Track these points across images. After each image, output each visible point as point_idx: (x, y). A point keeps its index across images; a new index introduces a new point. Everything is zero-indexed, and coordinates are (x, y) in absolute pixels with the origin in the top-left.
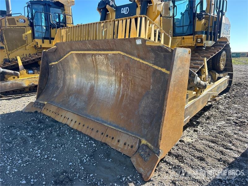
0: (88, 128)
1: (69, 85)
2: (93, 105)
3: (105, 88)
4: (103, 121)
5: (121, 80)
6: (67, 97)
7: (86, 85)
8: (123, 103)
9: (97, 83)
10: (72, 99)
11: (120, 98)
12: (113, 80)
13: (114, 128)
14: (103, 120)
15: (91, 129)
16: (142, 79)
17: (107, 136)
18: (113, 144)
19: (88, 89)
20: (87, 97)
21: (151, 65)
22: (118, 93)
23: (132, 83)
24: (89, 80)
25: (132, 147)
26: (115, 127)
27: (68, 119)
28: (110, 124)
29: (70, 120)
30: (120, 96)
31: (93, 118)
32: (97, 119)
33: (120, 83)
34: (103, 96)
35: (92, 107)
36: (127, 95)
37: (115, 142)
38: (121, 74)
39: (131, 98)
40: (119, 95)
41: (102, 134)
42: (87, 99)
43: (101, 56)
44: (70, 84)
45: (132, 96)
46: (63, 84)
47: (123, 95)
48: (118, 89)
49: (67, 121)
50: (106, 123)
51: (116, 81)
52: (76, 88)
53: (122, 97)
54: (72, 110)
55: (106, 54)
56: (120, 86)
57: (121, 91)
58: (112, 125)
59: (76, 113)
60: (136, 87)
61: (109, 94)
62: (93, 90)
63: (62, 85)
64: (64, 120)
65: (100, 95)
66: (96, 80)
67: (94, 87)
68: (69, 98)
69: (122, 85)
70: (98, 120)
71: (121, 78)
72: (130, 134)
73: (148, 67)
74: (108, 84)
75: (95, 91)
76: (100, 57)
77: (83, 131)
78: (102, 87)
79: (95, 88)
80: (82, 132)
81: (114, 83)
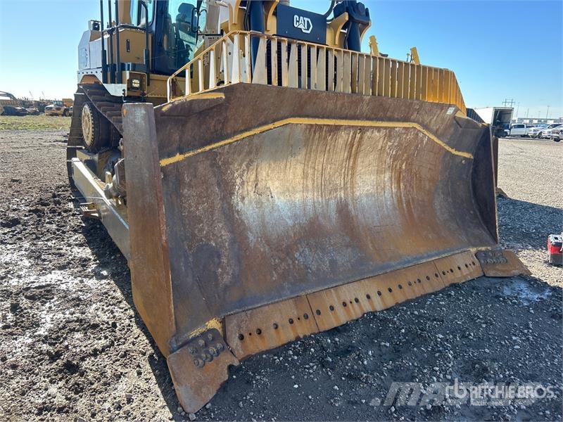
0: (410, 284)
1: (263, 225)
2: (372, 243)
3: (373, 199)
4: (418, 259)
5: (400, 177)
6: (282, 260)
7: (323, 206)
8: (415, 215)
9: (353, 193)
10: (306, 256)
11: (406, 209)
12: (386, 179)
13: (437, 258)
14: (415, 257)
15: (417, 282)
16: (430, 169)
17: (444, 273)
18: (458, 277)
19: (334, 215)
20: (344, 234)
21: (443, 145)
22: (400, 201)
23: (416, 177)
24: (330, 193)
25: (474, 264)
26: (437, 255)
27: (357, 300)
28: (429, 256)
29: (363, 299)
30: (405, 205)
31: (399, 264)
32: (406, 263)
33: (399, 183)
34: (375, 216)
35: (373, 246)
36: (413, 199)
37: (458, 274)
38: (401, 165)
39: (420, 203)
40: (402, 204)
41: (436, 275)
42: (348, 239)
43: (379, 131)
44: (263, 221)
45: (420, 199)
46: (232, 232)
47: (408, 203)
48: (396, 195)
49: (360, 307)
50: (422, 258)
51: (391, 180)
52: (294, 226)
53: (407, 206)
54: (340, 280)
55: (389, 127)
56: (400, 187)
57: (402, 195)
58: (432, 256)
59: (359, 278)
60: (422, 182)
61: (385, 209)
62: (348, 212)
63: (226, 235)
64: (352, 311)
65: (368, 218)
66: (349, 189)
67: (347, 205)
68: (294, 259)
69: (402, 185)
70: (409, 262)
71: (400, 173)
72: (457, 252)
73: (441, 148)
74: (377, 189)
75: (353, 213)
76: (376, 133)
77: (411, 296)
78: (364, 200)
79: (350, 207)
80: (410, 298)
81: (388, 184)
